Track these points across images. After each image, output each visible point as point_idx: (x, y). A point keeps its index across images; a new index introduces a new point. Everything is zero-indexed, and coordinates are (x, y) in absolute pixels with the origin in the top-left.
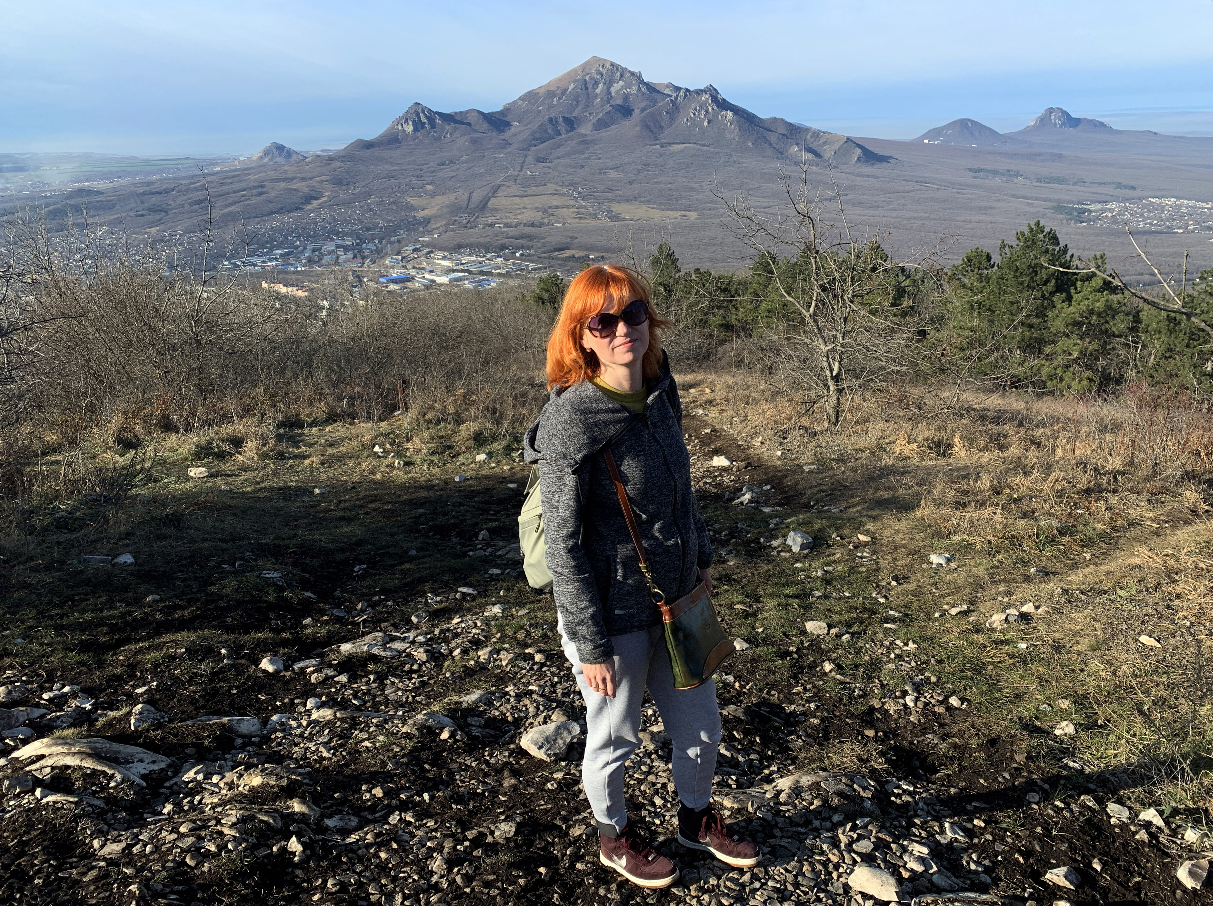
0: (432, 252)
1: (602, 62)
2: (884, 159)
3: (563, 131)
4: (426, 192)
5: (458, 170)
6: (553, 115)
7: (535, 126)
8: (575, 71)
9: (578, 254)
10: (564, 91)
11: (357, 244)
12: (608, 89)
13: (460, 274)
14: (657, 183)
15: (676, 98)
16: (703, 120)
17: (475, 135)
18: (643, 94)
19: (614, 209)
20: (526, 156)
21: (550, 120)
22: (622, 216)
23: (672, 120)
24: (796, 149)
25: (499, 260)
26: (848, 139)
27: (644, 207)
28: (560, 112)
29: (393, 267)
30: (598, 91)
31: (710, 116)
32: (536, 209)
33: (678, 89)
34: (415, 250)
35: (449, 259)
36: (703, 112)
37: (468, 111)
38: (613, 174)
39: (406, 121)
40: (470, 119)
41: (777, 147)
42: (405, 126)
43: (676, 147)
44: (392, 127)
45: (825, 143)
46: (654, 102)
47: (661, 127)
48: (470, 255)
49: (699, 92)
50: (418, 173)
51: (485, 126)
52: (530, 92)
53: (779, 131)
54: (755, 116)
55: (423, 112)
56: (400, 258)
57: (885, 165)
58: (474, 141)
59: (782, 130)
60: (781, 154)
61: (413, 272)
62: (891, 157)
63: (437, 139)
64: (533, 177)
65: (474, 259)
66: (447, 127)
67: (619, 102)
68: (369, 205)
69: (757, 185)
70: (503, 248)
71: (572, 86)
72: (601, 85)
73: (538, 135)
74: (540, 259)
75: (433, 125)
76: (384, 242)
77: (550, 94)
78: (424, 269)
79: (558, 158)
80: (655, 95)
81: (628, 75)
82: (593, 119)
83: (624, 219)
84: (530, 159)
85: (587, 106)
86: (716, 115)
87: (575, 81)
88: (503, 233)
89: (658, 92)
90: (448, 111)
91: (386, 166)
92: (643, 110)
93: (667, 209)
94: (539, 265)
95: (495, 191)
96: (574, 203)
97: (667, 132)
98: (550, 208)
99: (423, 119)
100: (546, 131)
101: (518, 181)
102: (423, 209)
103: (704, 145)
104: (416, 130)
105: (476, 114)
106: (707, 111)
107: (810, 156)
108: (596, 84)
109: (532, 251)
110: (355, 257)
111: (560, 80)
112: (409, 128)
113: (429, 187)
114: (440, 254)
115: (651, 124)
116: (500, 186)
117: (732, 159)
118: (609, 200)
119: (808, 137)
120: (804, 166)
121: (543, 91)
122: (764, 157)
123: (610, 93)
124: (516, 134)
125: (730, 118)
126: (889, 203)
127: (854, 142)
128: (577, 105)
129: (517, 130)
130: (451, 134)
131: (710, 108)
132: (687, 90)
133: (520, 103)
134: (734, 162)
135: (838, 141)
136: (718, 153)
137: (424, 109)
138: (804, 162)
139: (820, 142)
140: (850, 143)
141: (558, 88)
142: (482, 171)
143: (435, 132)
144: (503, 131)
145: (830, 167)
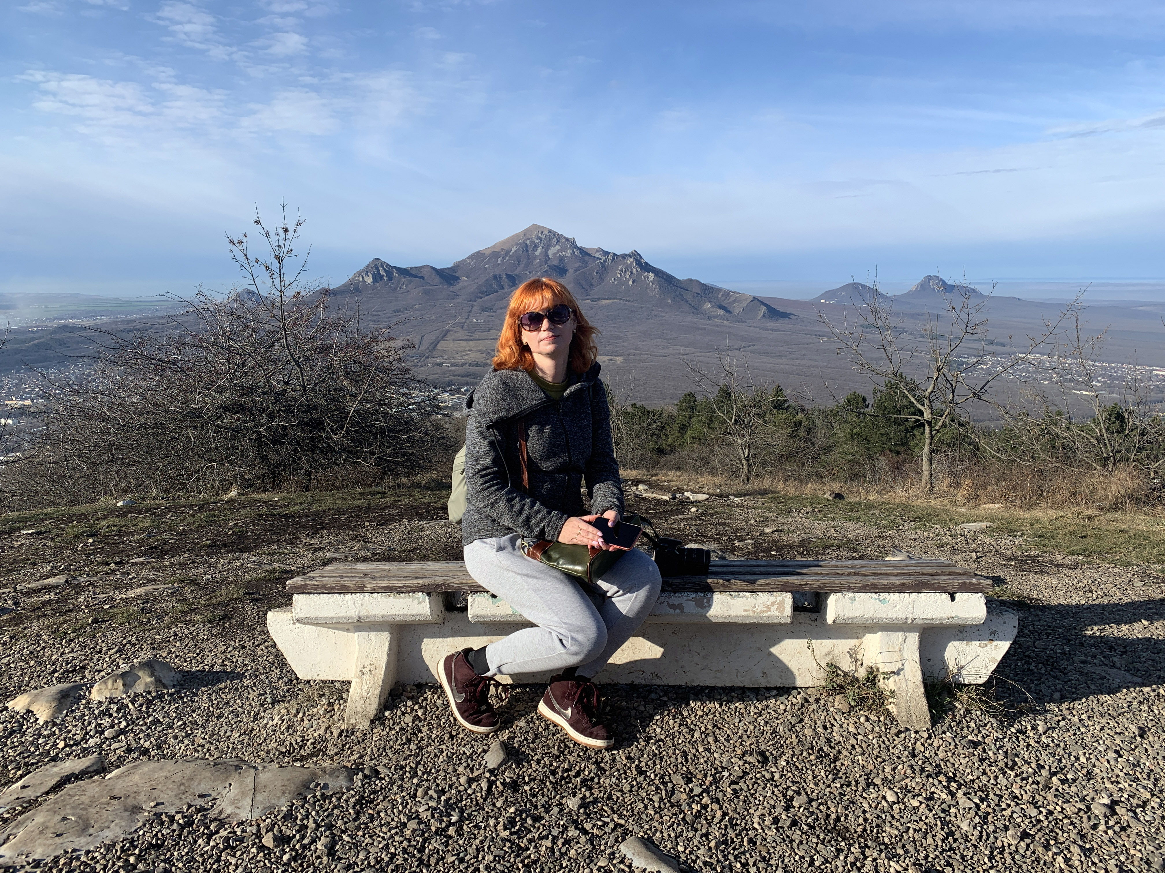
1: (542, 229)
2: (785, 316)
3: (506, 286)
5: (411, 316)
6: (497, 272)
7: (481, 281)
8: (517, 235)
10: (508, 252)
12: (546, 252)
15: (605, 261)
16: (628, 280)
17: (427, 287)
18: (577, 256)
20: (473, 306)
21: (495, 277)
23: (601, 279)
24: (709, 306)
25: (446, 395)
26: (754, 297)
28: (504, 270)
30: (537, 253)
31: (635, 277)
32: (480, 351)
33: (607, 253)
36: (629, 273)
37: (422, 267)
39: (367, 274)
40: (423, 273)
41: (693, 304)
42: (366, 278)
43: (605, 302)
44: (354, 279)
45: (734, 301)
46: (586, 263)
47: (592, 285)
49: (624, 256)
50: (375, 318)
51: (437, 280)
52: (478, 252)
53: (694, 290)
54: (673, 278)
55: (382, 266)
57: (787, 320)
58: (427, 292)
59: (697, 290)
60: (696, 309)
62: (792, 314)
63: (394, 290)
64: (478, 324)
66: (403, 280)
67: (555, 263)
69: (675, 335)
70: (450, 384)
71: (514, 249)
72: (540, 249)
73: (484, 289)
75: (390, 277)
77: (495, 255)
80: (586, 258)
81: (564, 240)
84: (475, 309)
85: (527, 266)
86: (639, 275)
87: (517, 244)
88: (450, 371)
89: (589, 255)
90: (404, 267)
92: (576, 270)
95: (445, 336)
97: (597, 289)
99: (382, 272)
100: (491, 286)
101: (465, 327)
103: (629, 301)
104: (375, 281)
105: (429, 269)
106: (632, 273)
107: (721, 312)
108: (536, 247)
111: (504, 243)
112: (369, 280)
113: (385, 330)
115: (583, 283)
116: (448, 331)
117: (653, 313)
119: (720, 296)
120: (716, 320)
121: (490, 251)
122: (681, 312)
123: (548, 256)
124: (464, 288)
125: (652, 279)
126: (791, 353)
127: (760, 301)
128: (519, 265)
129: (465, 284)
130: (406, 286)
131: (634, 270)
132: (615, 254)
133: (469, 261)
134: (656, 315)
135: (746, 299)
136: (642, 308)
137: (383, 264)
138: (716, 317)
139: (731, 300)
140: (756, 301)
141: (502, 249)
142: (433, 317)
143: (392, 283)
144: (451, 284)
145: (739, 322)
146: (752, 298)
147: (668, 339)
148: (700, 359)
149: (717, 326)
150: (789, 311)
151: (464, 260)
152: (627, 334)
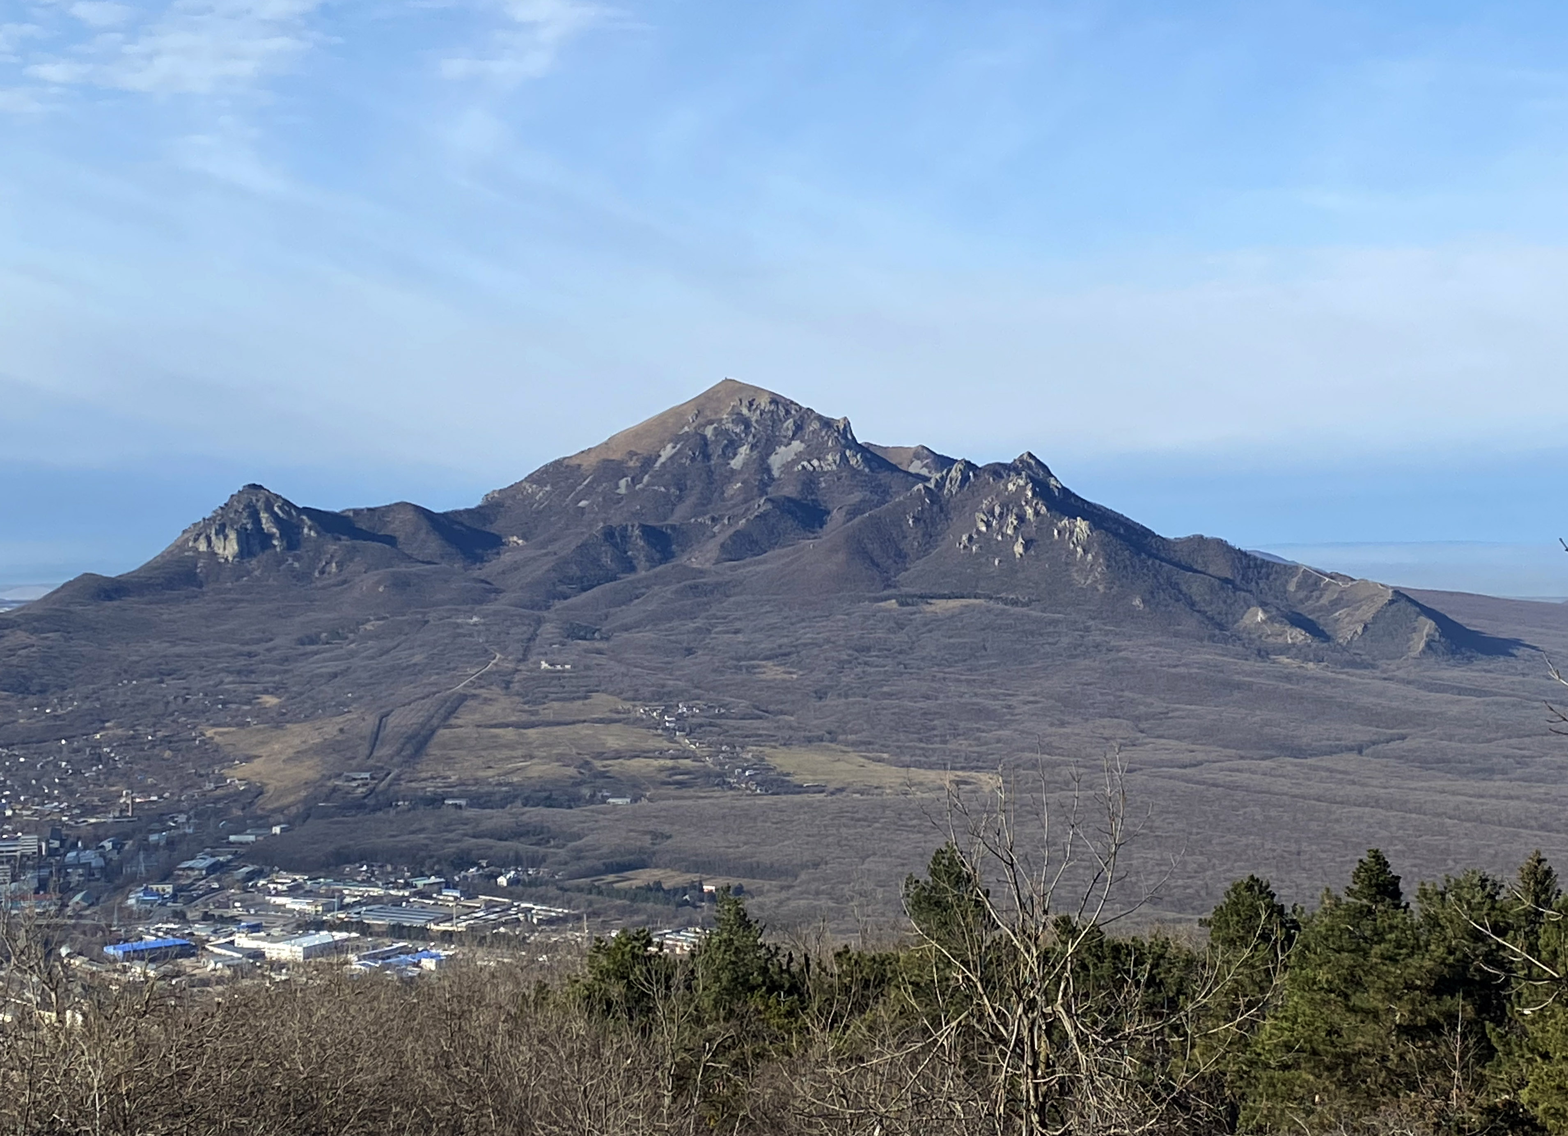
0: (259, 874)
1: (748, 395)
2: (1497, 647)
3: (641, 562)
4: (261, 713)
5: (352, 654)
6: (616, 521)
7: (567, 546)
8: (677, 413)
9: (672, 879)
10: (648, 462)
11: (52, 852)
12: (763, 459)
13: (339, 936)
14: (889, 695)
15: (940, 485)
16: (1013, 540)
17: (403, 568)
18: (855, 472)
19: (773, 762)
20: (539, 622)
21: (609, 534)
22: (796, 779)
23: (930, 538)
24: (1261, 616)
25: (450, 894)
26: (1397, 592)
27: (856, 758)
28: (634, 514)
29: (146, 916)
30: (736, 463)
31: (1031, 531)
32: (559, 758)
33: (945, 462)
34: (212, 869)
35: (308, 894)
36: (1012, 520)
37: (389, 509)
38: (773, 672)
39: (221, 531)
40: (395, 526)
41: (1210, 610)
42: (218, 545)
43: (940, 606)
44: (181, 546)
45: (1335, 604)
46: (884, 492)
47: (901, 556)
48: (367, 882)
49: (998, 471)
50: (242, 662)
51: (434, 545)
52: (558, 463)
53: (1213, 570)
54: (1147, 533)
55: (269, 508)
56: (169, 889)
57: (1501, 662)
58: (401, 584)
59: (1221, 568)
60: (1221, 627)
61: (201, 930)
62: (1517, 643)
63: (303, 577)
64: (558, 676)
65: (376, 892)
66: (332, 547)
67: (790, 490)
68: (98, 745)
69: (1159, 706)
70: (463, 861)
71: (667, 452)
72: (744, 450)
73: (574, 570)
74: (564, 892)
75: (292, 540)
76: (129, 844)
77: (611, 469)
78: (234, 920)
79: (626, 628)
80: (884, 477)
81: (815, 425)
82: (722, 532)
83: (799, 789)
84: (548, 630)
85: (705, 502)
86: (1044, 527)
87: (676, 439)
88: (466, 822)
89: (893, 468)
90: (336, 508)
91: (155, 645)
92: (854, 512)
93: (919, 765)
94: (559, 911)
95: (452, 712)
96: (665, 744)
97: (916, 567)
98: (600, 756)
99: (267, 525)
100: (596, 561)
101: (515, 687)
102: (248, 759)
103: (1015, 603)
104: (245, 552)
105: (410, 515)
106: (1021, 518)
107: (1296, 636)
108: (732, 446)
109: (543, 871)
110: (42, 885)
111: (637, 434)
112: (229, 548)
113: (270, 700)
114: (285, 880)
115: (874, 548)
116: (463, 698)
117: (1089, 639)
118: (760, 739)
119: (1292, 588)
120: (1284, 659)
121: (591, 461)
122: (1176, 634)
123: (768, 470)
124: (515, 567)
125: (1083, 537)
126: (1521, 762)
127: (1416, 604)
128: (680, 498)
129: (519, 557)
130: (340, 565)
131: (1029, 511)
132: (969, 465)
133: (530, 489)
134: (1097, 646)
135: (1371, 598)
136: (1054, 622)
137: (271, 500)
138: (1285, 650)
139: (1324, 601)
140: (1403, 603)
141: (632, 454)
142: (417, 659)
143: (297, 558)
144: (481, 559)
145: (1353, 664)
146: (1389, 595)
147: (1138, 718)
148: (1238, 777)
149: (1288, 678)
150: (1504, 631)
151: (516, 488)
152: (1013, 701)
